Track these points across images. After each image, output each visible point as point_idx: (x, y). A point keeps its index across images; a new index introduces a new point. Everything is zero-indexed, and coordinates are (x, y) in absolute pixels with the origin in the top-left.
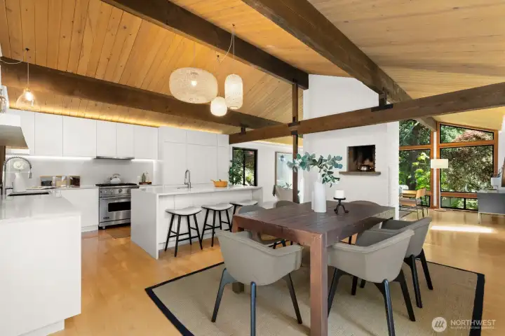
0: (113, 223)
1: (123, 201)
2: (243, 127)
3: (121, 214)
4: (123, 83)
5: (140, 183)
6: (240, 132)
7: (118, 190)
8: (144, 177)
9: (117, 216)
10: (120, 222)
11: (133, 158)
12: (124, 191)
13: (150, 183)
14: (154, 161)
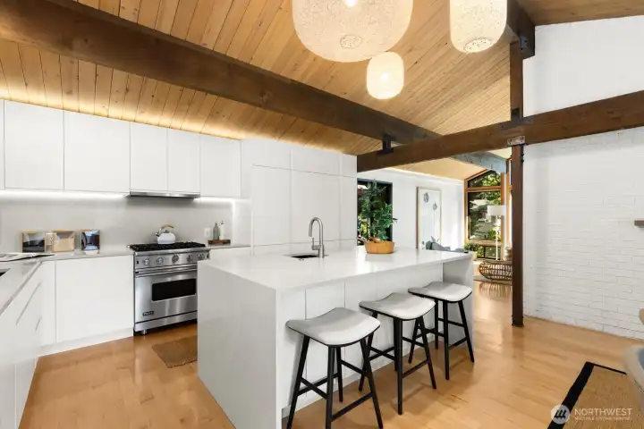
0: (166, 322)
1: (180, 277)
2: (386, 140)
3: (178, 303)
4: (180, 34)
5: (211, 243)
6: (381, 148)
7: (171, 257)
8: (216, 231)
9: (172, 306)
10: (177, 320)
11: (196, 196)
12: (182, 259)
13: (227, 242)
14: (233, 201)
